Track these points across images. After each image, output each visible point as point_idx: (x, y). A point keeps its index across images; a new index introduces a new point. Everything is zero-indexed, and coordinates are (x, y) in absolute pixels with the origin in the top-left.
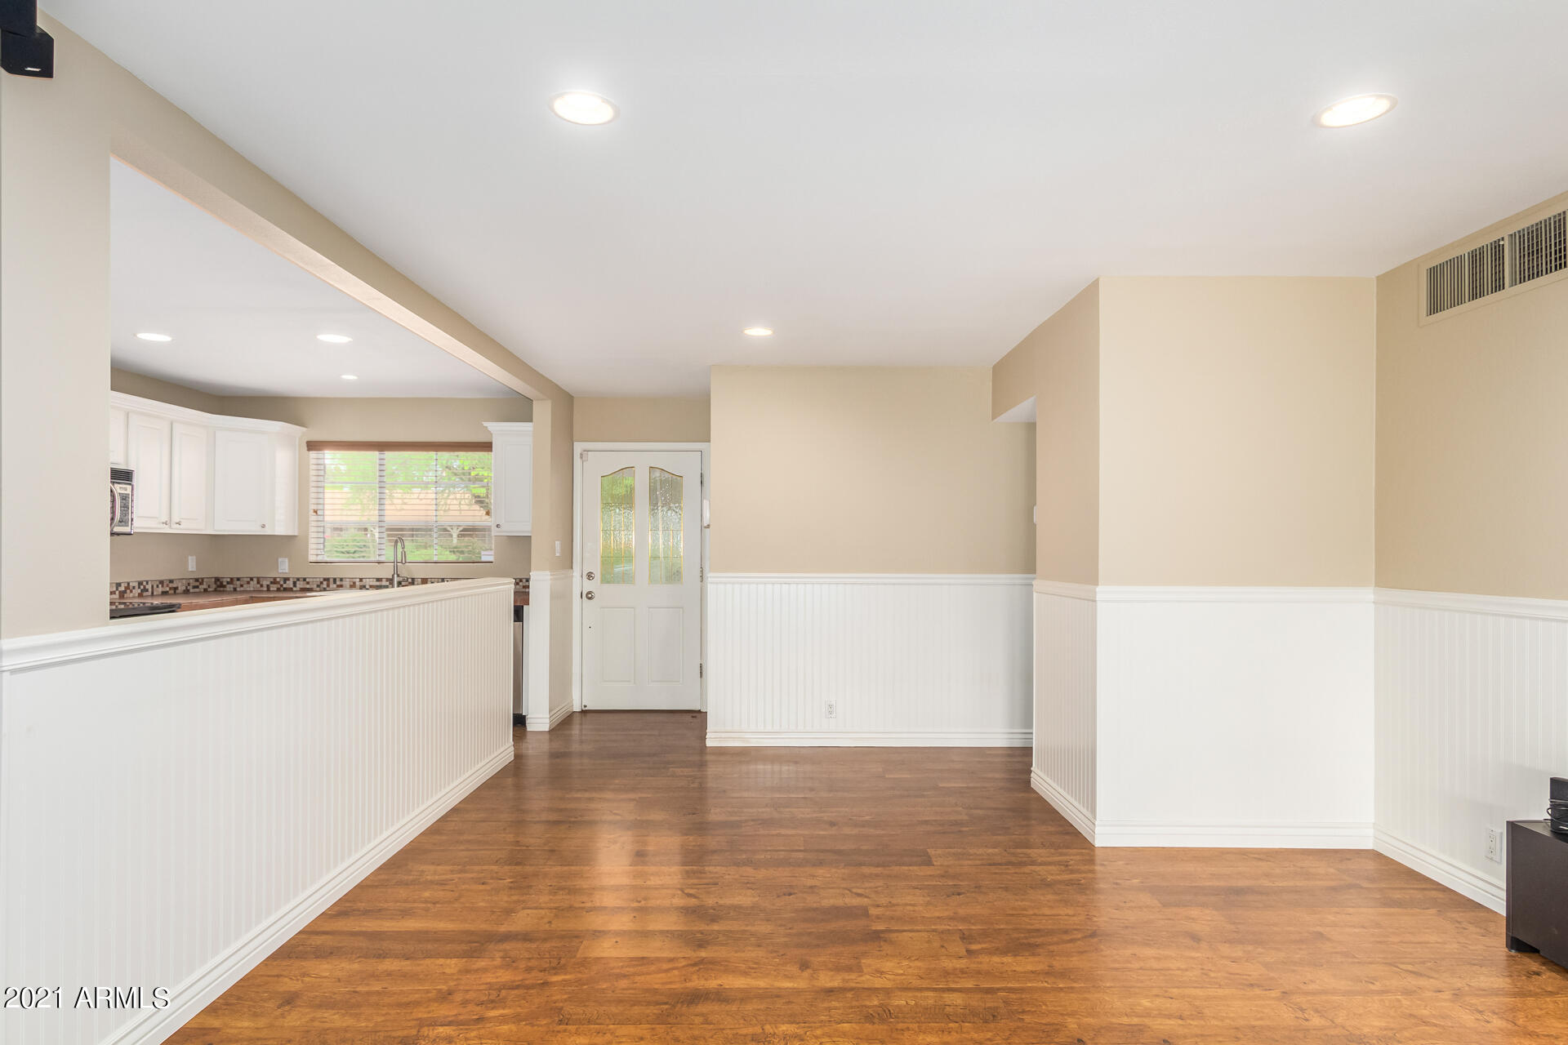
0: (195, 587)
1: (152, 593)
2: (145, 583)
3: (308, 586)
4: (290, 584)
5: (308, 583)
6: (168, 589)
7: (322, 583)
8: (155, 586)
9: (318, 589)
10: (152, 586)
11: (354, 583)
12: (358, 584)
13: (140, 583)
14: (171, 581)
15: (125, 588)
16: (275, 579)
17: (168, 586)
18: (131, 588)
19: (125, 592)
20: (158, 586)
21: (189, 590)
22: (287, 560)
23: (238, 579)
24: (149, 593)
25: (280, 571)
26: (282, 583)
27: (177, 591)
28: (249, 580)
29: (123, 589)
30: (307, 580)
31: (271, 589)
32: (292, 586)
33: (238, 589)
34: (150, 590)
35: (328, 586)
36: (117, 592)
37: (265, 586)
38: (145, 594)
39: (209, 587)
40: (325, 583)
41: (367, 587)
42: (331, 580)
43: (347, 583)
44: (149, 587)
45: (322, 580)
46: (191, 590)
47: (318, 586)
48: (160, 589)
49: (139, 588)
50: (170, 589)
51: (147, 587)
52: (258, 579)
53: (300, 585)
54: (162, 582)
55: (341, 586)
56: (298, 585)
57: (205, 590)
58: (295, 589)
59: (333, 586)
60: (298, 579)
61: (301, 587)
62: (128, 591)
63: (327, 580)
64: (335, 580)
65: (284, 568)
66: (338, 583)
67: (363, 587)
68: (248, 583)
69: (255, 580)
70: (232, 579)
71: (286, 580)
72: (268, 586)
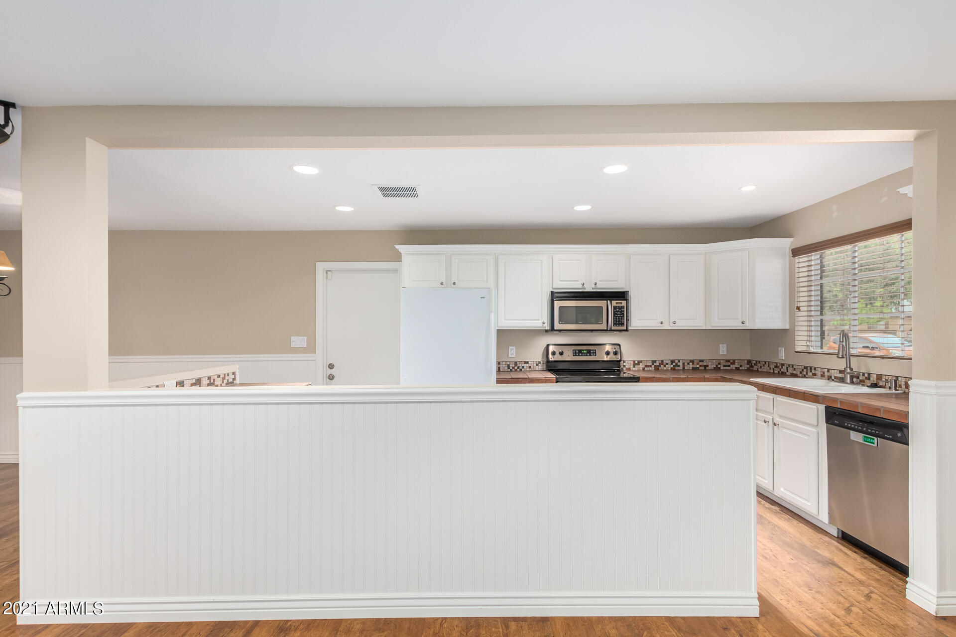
0: (725, 366)
1: (684, 368)
2: (676, 361)
3: (795, 372)
4: (784, 369)
5: (795, 369)
6: (698, 366)
7: (803, 370)
8: (686, 364)
9: (801, 375)
10: (684, 364)
11: (824, 373)
12: (826, 374)
13: (672, 361)
14: (702, 361)
15: (659, 363)
16: (777, 364)
17: (698, 364)
18: (664, 364)
19: (660, 366)
20: (688, 364)
21: (720, 368)
22: (783, 348)
23: (759, 362)
24: (681, 368)
25: (780, 358)
26: (780, 367)
27: (707, 368)
28: (764, 363)
29: (658, 364)
30: (794, 367)
31: (775, 372)
32: (786, 371)
33: (759, 370)
34: (681, 366)
35: (807, 373)
36: (653, 366)
37: (772, 369)
38: (676, 368)
39: (741, 366)
40: (805, 370)
41: (833, 378)
42: (809, 368)
43: (819, 373)
44: (681, 364)
45: (803, 368)
46: (722, 368)
47: (801, 373)
48: (691, 366)
49: (672, 364)
50: (700, 366)
51: (679, 364)
52: (769, 362)
53: (791, 370)
54: (692, 361)
55: (814, 375)
56: (789, 371)
57: (737, 369)
58: (787, 373)
59: (810, 374)
60: (789, 365)
61: (791, 372)
62: (662, 366)
63: (806, 368)
64: (811, 368)
65: (782, 355)
66: (813, 371)
67: (829, 378)
68: (764, 365)
69: (767, 363)
70: (756, 361)
71: (783, 365)
72: (773, 369)
